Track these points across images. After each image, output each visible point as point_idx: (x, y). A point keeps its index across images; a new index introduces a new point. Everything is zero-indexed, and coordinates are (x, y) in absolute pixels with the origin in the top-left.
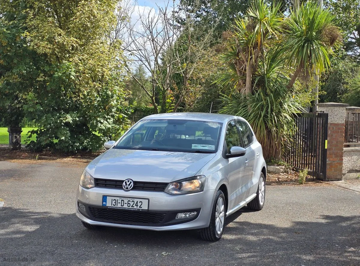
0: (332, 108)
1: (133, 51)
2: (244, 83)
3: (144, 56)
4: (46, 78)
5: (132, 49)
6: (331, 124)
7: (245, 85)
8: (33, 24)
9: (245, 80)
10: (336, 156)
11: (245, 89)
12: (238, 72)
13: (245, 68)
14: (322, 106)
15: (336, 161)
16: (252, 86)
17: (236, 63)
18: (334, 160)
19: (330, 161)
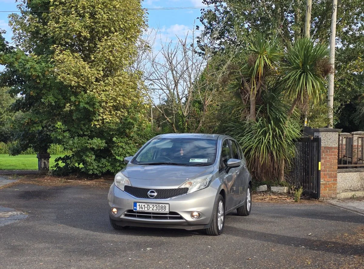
0: (325, 132)
1: (155, 80)
2: (249, 111)
3: (166, 85)
4: (72, 108)
5: (154, 78)
6: (325, 147)
7: (250, 112)
8: (60, 59)
9: (250, 108)
10: (331, 177)
11: (249, 116)
12: (243, 101)
13: (249, 97)
14: (317, 131)
15: (331, 181)
16: (256, 113)
17: (241, 93)
18: (328, 181)
19: (325, 181)
